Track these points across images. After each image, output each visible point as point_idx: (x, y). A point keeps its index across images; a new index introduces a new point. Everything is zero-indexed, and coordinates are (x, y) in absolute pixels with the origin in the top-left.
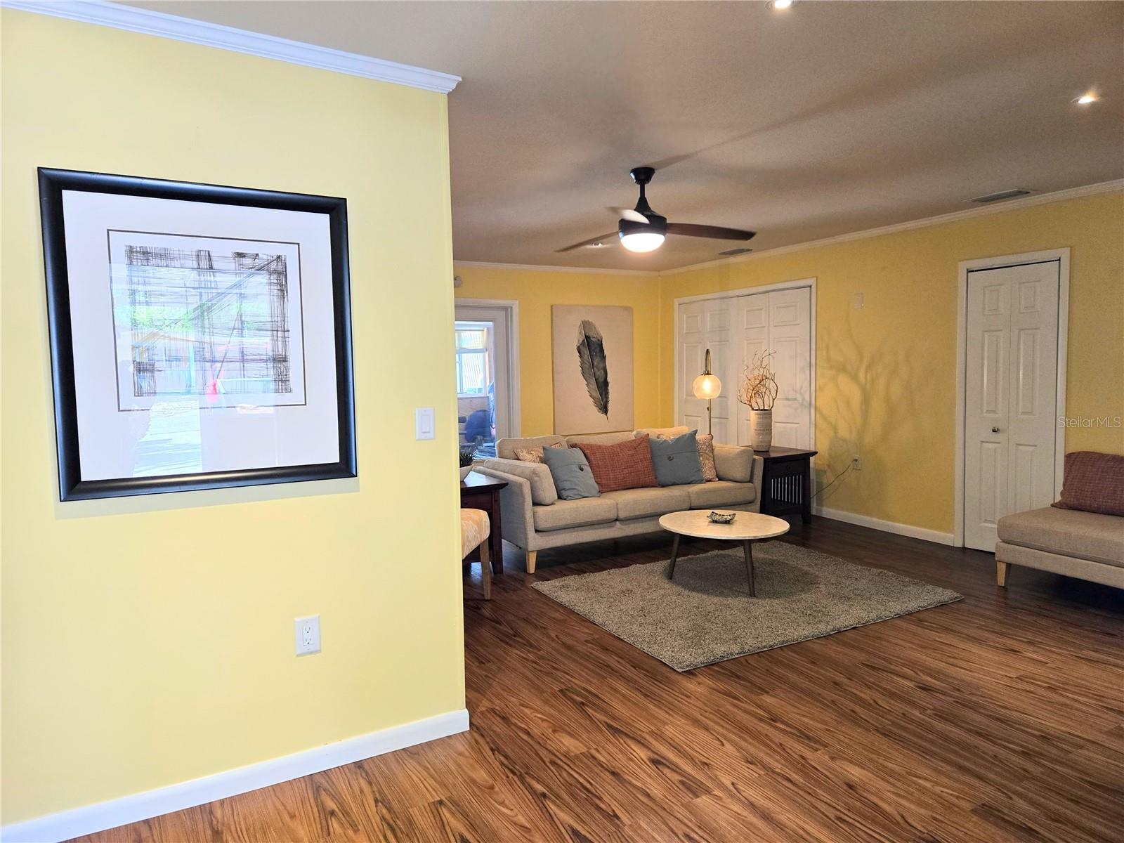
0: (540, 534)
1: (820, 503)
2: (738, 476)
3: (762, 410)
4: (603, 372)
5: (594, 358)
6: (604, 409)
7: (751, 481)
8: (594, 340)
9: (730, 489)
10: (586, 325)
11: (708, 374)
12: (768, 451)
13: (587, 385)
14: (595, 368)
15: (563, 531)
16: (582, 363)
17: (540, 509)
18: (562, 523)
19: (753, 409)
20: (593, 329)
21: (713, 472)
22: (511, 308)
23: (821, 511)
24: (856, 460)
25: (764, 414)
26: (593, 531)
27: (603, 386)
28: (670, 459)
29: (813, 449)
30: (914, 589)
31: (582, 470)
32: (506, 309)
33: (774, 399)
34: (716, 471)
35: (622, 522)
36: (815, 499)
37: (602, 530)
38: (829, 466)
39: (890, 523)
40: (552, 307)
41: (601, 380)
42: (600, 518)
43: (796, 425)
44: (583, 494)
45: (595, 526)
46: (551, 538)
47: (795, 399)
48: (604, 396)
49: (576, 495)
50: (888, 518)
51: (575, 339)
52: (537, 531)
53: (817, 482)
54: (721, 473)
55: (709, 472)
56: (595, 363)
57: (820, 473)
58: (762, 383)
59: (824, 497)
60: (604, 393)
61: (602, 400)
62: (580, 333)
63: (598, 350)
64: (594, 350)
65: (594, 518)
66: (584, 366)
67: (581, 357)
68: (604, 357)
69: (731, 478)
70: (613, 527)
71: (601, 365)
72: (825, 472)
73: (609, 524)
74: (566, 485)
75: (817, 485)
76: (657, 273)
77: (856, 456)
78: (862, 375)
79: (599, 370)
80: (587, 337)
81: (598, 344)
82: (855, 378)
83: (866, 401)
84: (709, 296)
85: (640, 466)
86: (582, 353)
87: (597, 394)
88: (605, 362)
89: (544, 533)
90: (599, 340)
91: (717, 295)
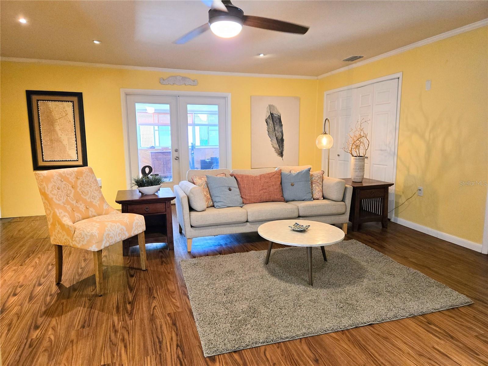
0: (194, 228)
1: (397, 215)
2: (334, 197)
3: (358, 156)
4: (281, 134)
5: (276, 126)
6: (281, 154)
7: (343, 200)
8: (275, 115)
9: (328, 205)
10: (271, 107)
11: (325, 134)
12: (361, 182)
13: (271, 141)
14: (276, 132)
15: (210, 227)
16: (268, 129)
17: (193, 213)
18: (208, 223)
19: (353, 156)
20: (276, 110)
21: (321, 194)
22: (227, 97)
23: (397, 220)
24: (420, 190)
25: (359, 159)
26: (231, 228)
27: (281, 141)
28: (292, 185)
29: (391, 182)
30: (436, 291)
31: (230, 190)
32: (225, 98)
33: (366, 150)
34: (323, 194)
35: (250, 223)
36: (394, 212)
37: (237, 228)
38: (403, 193)
39: (438, 232)
40: (251, 96)
41: (280, 138)
42: (234, 220)
43: (385, 166)
44: (227, 205)
45: (232, 225)
46: (201, 231)
47: (386, 150)
48: (281, 147)
49: (222, 205)
50: (438, 228)
51: (265, 115)
52: (192, 226)
53: (396, 202)
54: (325, 195)
55: (317, 194)
56: (276, 129)
57: (398, 196)
58: (359, 140)
59: (399, 212)
60: (281, 145)
61: (280, 149)
62: (268, 111)
63: (278, 121)
64: (275, 121)
65: (230, 221)
66: (269, 130)
67: (267, 125)
68: (281, 125)
69: (331, 199)
70: (245, 226)
71: (280, 130)
72: (401, 196)
73: (242, 224)
74: (217, 199)
75: (395, 203)
76: (316, 78)
77: (420, 188)
78: (427, 135)
79: (278, 133)
80: (272, 114)
81: (278, 118)
82: (422, 136)
83: (429, 152)
84: (341, 89)
85: (271, 189)
86: (268, 123)
87: (277, 146)
88: (282, 128)
89: (197, 228)
90: (279, 116)
91: (346, 88)
